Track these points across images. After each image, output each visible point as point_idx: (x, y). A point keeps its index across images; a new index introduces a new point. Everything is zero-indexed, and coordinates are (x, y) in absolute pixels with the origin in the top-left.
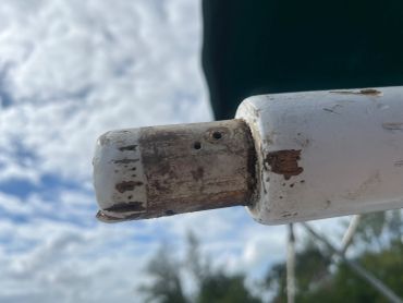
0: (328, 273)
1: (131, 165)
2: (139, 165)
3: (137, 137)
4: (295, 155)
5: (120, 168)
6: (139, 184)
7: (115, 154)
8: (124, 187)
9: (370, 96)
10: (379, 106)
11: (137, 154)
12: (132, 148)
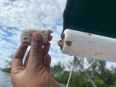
0: (61, 73)
1: (27, 35)
2: (28, 35)
3: (29, 30)
4: (71, 42)
5: (25, 35)
6: (28, 39)
7: (24, 33)
8: (25, 39)
9: (89, 36)
10: (90, 38)
11: (28, 33)
12: (27, 32)
